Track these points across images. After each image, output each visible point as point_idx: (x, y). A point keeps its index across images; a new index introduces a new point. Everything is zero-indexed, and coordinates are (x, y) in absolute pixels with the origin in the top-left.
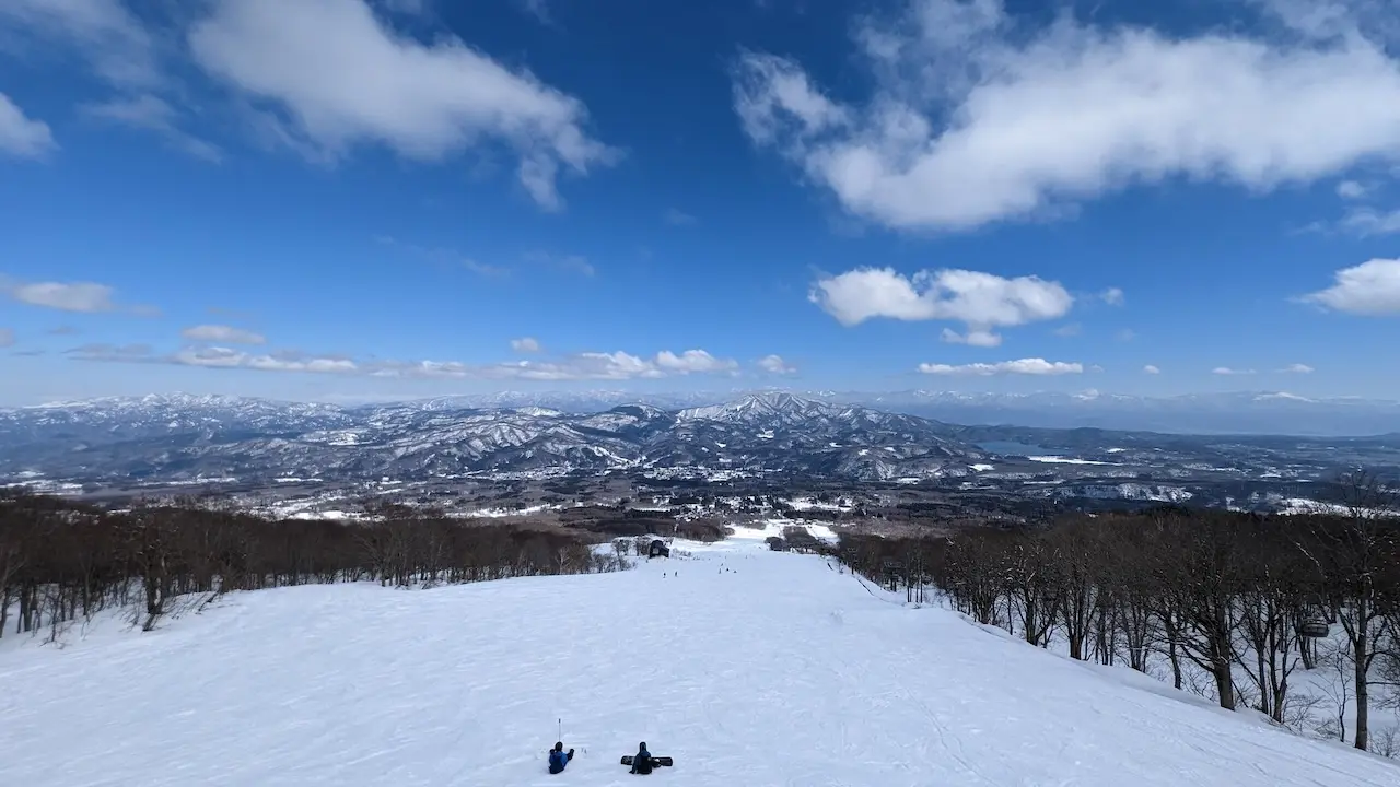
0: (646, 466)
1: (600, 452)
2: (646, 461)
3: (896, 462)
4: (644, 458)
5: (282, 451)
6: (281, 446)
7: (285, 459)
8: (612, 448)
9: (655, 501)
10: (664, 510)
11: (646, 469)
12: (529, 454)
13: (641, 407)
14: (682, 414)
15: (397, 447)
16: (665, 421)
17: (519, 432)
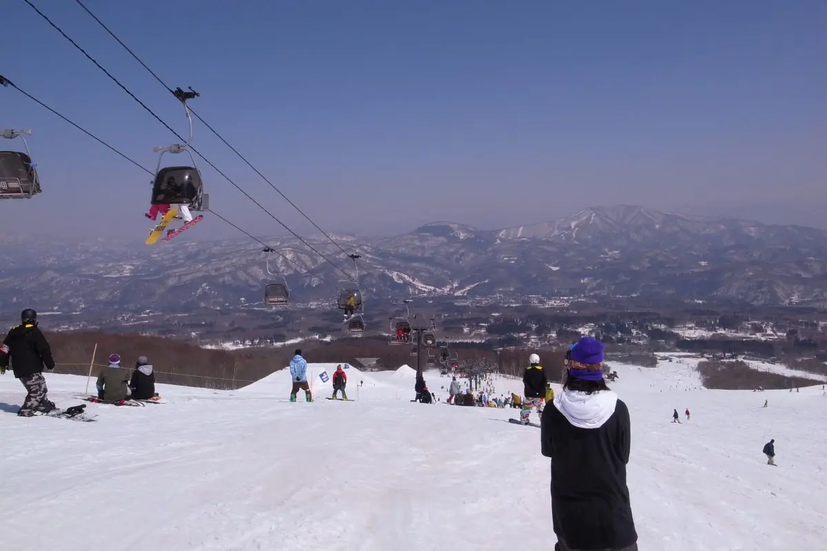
0: (458, 293)
1: (400, 278)
2: (459, 288)
3: (804, 281)
4: (456, 285)
5: (53, 284)
6: (53, 279)
7: (55, 292)
8: (416, 274)
9: (466, 330)
10: (478, 341)
11: (458, 297)
12: (315, 282)
13: (452, 225)
14: (502, 234)
15: (169, 276)
16: (480, 241)
17: (305, 258)
